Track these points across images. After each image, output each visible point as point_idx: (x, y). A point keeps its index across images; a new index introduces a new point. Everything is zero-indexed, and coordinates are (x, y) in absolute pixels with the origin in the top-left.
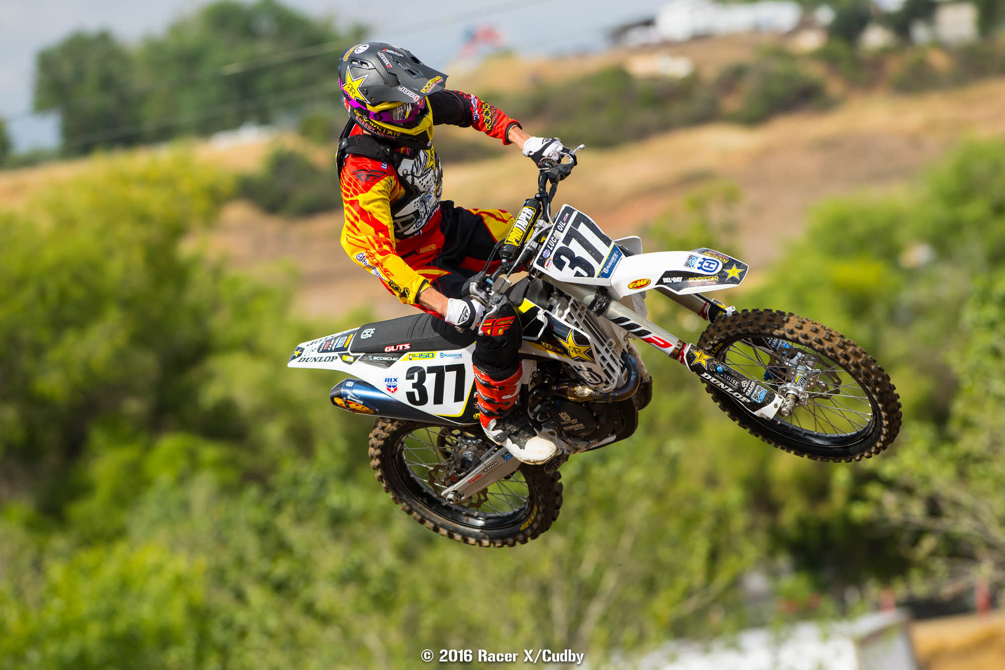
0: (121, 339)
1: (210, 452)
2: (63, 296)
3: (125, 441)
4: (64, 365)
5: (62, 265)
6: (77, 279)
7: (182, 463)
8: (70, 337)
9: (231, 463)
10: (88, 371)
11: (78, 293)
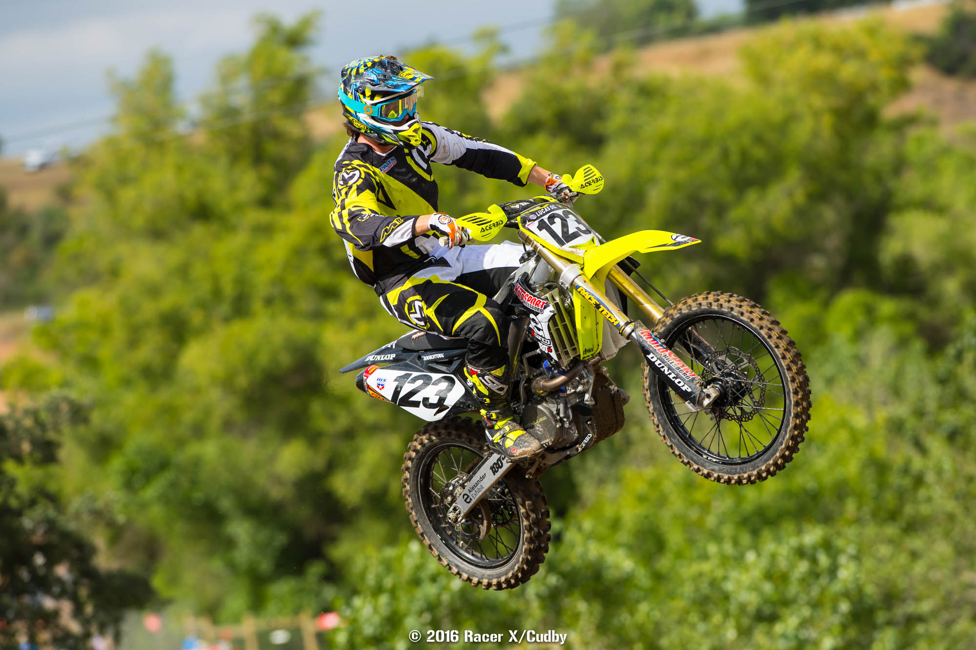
0: (800, 197)
1: (887, 307)
2: (744, 155)
3: (805, 296)
4: (745, 223)
5: (744, 125)
6: (759, 139)
7: (860, 318)
8: (752, 196)
9: (910, 316)
10: (770, 230)
11: (759, 153)
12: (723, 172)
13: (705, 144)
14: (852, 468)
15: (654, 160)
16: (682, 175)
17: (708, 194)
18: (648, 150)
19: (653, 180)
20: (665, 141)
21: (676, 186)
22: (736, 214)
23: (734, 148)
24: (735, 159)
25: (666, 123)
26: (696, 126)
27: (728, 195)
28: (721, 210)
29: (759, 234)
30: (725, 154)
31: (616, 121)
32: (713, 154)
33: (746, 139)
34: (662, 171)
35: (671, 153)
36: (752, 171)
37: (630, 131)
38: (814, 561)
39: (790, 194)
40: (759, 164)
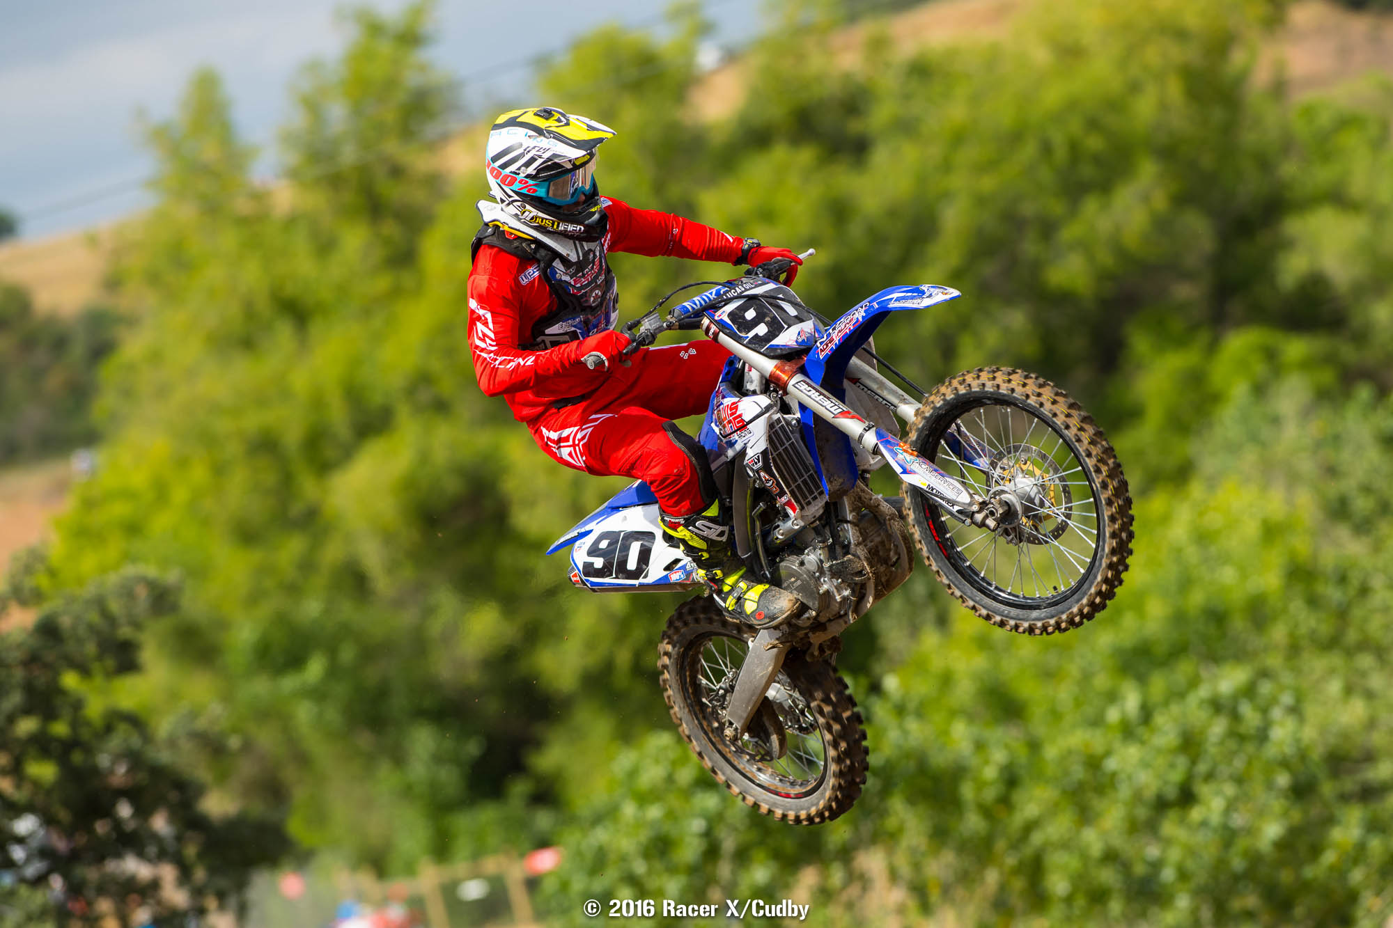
12: (1046, 175)
13: (1015, 137)
14: (1270, 580)
15: (946, 166)
16: (988, 184)
17: (1028, 209)
18: (935, 152)
19: (946, 196)
20: (958, 139)
21: (981, 201)
22: (1070, 232)
23: (1059, 140)
24: (1061, 153)
25: (956, 112)
26: (1001, 113)
27: (1056, 207)
28: (1048, 229)
29: (1106, 259)
30: (1046, 149)
31: (880, 115)
32: (1029, 151)
33: (1075, 126)
34: (958, 181)
35: (969, 154)
36: (1087, 171)
37: (906, 127)
38: (1235, 716)
39: (1146, 198)
40: (1097, 160)
